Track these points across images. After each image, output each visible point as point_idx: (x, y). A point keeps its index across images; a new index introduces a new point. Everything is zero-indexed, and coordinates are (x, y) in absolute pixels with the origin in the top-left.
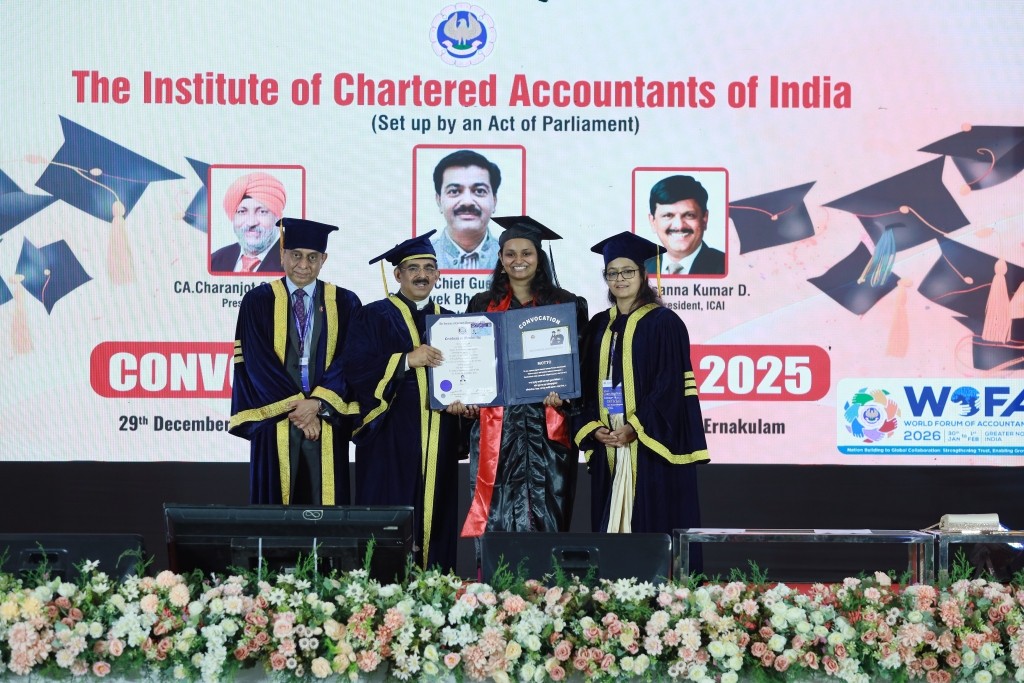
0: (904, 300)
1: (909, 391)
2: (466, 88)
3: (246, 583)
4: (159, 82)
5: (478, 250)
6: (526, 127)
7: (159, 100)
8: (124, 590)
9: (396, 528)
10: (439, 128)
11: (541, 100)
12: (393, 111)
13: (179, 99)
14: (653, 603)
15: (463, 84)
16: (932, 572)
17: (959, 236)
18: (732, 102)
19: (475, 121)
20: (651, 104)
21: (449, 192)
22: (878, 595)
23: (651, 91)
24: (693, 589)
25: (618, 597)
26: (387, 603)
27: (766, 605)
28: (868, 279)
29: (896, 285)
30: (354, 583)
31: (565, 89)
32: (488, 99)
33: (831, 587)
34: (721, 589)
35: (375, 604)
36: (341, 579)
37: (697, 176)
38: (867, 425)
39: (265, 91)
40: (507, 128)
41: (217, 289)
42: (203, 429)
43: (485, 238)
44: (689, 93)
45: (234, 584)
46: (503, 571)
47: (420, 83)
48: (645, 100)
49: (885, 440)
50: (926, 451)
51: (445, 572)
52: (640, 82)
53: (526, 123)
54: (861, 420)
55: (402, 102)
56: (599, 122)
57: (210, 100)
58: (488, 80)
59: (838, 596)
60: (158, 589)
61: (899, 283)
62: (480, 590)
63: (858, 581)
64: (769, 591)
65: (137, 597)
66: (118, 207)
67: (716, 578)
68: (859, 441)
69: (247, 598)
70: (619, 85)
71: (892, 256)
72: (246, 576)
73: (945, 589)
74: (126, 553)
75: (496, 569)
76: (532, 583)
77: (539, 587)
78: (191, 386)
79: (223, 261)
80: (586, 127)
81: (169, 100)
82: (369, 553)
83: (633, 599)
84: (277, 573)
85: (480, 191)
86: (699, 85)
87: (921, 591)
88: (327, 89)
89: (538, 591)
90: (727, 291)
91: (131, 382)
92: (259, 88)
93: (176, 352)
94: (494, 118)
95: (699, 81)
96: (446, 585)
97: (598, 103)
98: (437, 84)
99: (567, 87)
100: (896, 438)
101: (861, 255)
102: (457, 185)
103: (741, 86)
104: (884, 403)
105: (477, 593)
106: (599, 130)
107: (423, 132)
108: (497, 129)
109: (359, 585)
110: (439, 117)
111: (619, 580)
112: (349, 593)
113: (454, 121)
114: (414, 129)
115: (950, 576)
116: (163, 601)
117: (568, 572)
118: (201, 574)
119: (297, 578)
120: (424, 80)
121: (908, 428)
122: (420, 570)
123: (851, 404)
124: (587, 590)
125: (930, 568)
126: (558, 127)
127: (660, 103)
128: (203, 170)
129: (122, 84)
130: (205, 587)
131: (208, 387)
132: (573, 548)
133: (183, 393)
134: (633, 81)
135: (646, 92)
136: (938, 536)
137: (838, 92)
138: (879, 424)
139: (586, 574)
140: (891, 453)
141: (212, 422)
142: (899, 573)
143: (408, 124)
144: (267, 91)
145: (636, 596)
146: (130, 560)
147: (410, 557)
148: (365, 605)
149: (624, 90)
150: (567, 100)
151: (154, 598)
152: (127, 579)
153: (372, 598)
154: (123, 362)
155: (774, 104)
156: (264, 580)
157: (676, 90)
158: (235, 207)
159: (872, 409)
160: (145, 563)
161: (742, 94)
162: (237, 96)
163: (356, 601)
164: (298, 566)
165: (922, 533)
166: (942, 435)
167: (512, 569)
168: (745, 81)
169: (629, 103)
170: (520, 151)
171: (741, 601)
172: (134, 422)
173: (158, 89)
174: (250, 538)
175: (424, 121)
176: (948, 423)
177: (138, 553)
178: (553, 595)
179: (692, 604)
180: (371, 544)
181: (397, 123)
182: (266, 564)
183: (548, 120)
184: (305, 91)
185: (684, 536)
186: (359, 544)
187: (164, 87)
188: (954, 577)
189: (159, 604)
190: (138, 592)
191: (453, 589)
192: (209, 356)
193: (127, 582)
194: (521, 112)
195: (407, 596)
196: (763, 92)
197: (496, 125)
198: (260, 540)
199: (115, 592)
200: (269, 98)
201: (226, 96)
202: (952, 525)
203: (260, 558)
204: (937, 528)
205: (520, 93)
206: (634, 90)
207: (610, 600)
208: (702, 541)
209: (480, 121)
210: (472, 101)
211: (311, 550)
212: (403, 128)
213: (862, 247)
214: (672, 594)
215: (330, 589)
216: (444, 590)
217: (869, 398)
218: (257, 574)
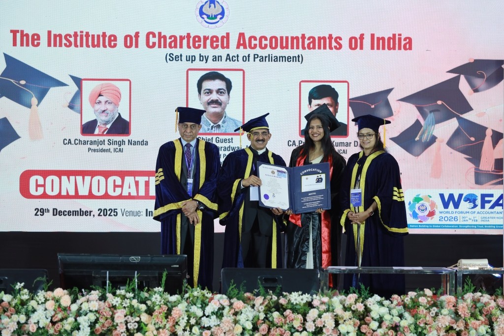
0: (439, 149)
1: (442, 196)
2: (214, 40)
3: (100, 294)
4: (55, 36)
5: (220, 123)
6: (245, 60)
7: (55, 45)
8: (37, 298)
9: (178, 266)
10: (200, 60)
11: (253, 46)
12: (176, 52)
13: (65, 45)
14: (310, 305)
15: (213, 37)
16: (454, 289)
17: (467, 116)
18: (351, 47)
19: (219, 57)
20: (309, 48)
21: (205, 93)
22: (426, 301)
23: (309, 41)
24: (330, 298)
25: (292, 302)
26: (173, 304)
27: (368, 306)
28: (421, 138)
29: (435, 141)
30: (156, 294)
31: (265, 40)
32: (225, 45)
33: (402, 296)
34: (345, 298)
35: (167, 305)
36: (150, 292)
37: (333, 85)
38: (420, 214)
39: (110, 41)
40: (235, 60)
41: (85, 143)
42: (78, 215)
43: (224, 117)
44: (329, 42)
45: (94, 295)
46: (233, 288)
47: (190, 37)
48: (306, 46)
49: (430, 221)
50: (450, 226)
51: (203, 289)
52: (303, 36)
53: (245, 58)
54: (417, 211)
55: (181, 47)
56: (282, 57)
57: (82, 46)
58: (225, 35)
59: (405, 301)
60: (55, 298)
61: (436, 140)
62: (221, 298)
63: (415, 294)
64: (370, 298)
65: (43, 301)
66: (34, 100)
67: (342, 292)
68: (416, 222)
69: (101, 302)
70: (293, 38)
71: (433, 126)
72: (100, 291)
73: (460, 298)
74: (38, 279)
75: (229, 287)
76: (248, 295)
77: (252, 296)
78: (72, 193)
79: (88, 128)
80: (276, 60)
81: (61, 45)
82: (164, 279)
83: (300, 303)
84: (116, 289)
85: (221, 93)
86: (334, 38)
87: (447, 299)
88: (142, 40)
89: (251, 298)
90: (348, 144)
91: (41, 191)
92: (107, 39)
93: (64, 175)
94: (228, 55)
95: (334, 36)
96: (204, 295)
97: (282, 48)
98: (199, 37)
99: (266, 39)
100: (435, 220)
101: (417, 126)
102: (209, 90)
103: (355, 38)
104: (429, 202)
105: (220, 300)
106: (282, 61)
107: (192, 62)
108: (230, 61)
109: (159, 295)
110: (200, 54)
111: (293, 293)
112: (153, 299)
113: (208, 56)
114: (187, 60)
115: (463, 291)
116: (57, 304)
117: (266, 289)
118: (77, 290)
119: (127, 292)
120: (192, 35)
121: (441, 215)
122: (190, 288)
123: (412, 203)
124: (276, 298)
125: (452, 287)
126: (261, 60)
127: (314, 48)
128: (78, 81)
129: (35, 37)
130: (79, 296)
131: (80, 193)
132: (269, 276)
133: (68, 197)
134: (300, 36)
135: (307, 42)
136: (456, 270)
137: (405, 42)
138: (427, 213)
139: (275, 290)
140: (432, 228)
141: (83, 211)
142: (437, 289)
143: (184, 58)
144: (112, 41)
145: (301, 301)
146: (40, 282)
147: (185, 281)
148: (162, 306)
149: (295, 41)
150: (266, 46)
151: (53, 301)
152: (39, 292)
153: (165, 302)
154: (37, 180)
155: (372, 48)
156: (109, 293)
157: (322, 41)
158: (95, 101)
159: (423, 205)
160: (48, 284)
161: (356, 43)
162: (96, 43)
163: (157, 303)
164: (127, 286)
165: (449, 269)
166: (459, 218)
167: (238, 287)
168: (358, 36)
169: (298, 48)
170: (242, 72)
171: (355, 304)
172: (42, 212)
173: (55, 40)
174: (102, 271)
175: (192, 56)
176: (462, 212)
177: (44, 279)
178: (259, 300)
179: (330, 305)
180: (165, 274)
181: (178, 57)
182: (111, 285)
183: (256, 56)
184: (131, 41)
185: (327, 271)
186: (159, 274)
187: (58, 38)
188: (465, 291)
189: (55, 306)
190: (44, 299)
191: (207, 298)
192: (81, 177)
193: (38, 294)
194: (242, 52)
195: (183, 301)
196: (367, 42)
197: (229, 59)
198: (108, 272)
199: (32, 299)
200: (112, 45)
201: (90, 43)
202: (464, 265)
203: (108, 282)
204: (456, 266)
205: (242, 42)
206: (300, 40)
207: (288, 304)
208: (335, 273)
209: (221, 56)
210: (217, 46)
211: (134, 277)
212: (181, 60)
213: (417, 122)
214: (320, 300)
215: (144, 297)
216: (202, 298)
217: (421, 199)
218: (106, 289)
